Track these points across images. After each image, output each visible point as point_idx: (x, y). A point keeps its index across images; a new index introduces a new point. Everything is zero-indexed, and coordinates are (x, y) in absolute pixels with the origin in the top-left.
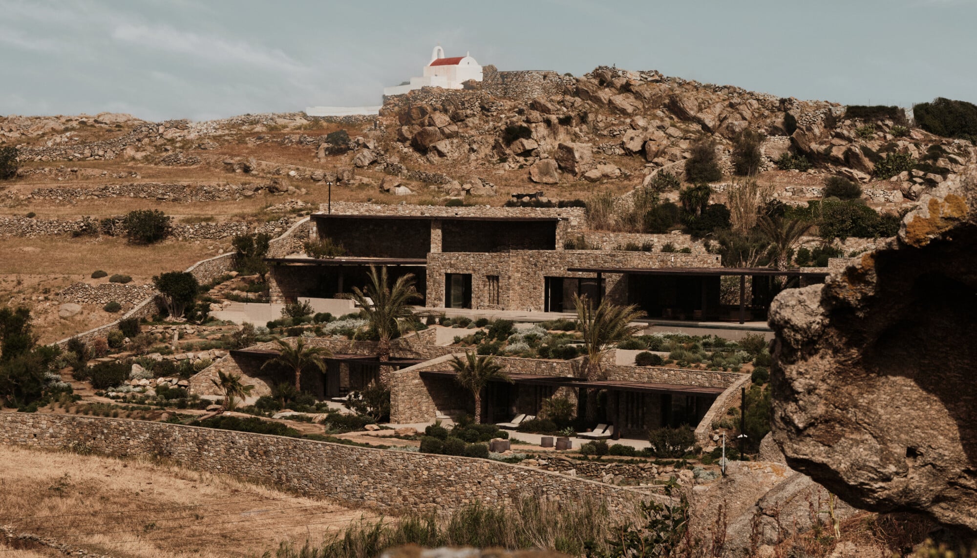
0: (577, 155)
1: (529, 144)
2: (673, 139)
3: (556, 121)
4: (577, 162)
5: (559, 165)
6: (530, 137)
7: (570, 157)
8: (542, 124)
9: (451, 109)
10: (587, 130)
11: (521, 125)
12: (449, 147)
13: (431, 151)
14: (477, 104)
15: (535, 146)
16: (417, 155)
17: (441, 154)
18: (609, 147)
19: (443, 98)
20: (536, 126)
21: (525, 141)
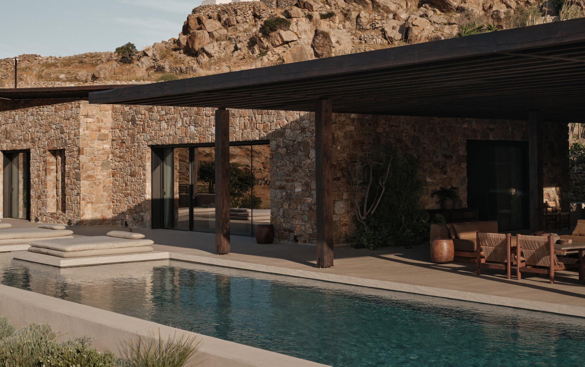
0: (333, 40)
1: (286, 35)
2: (437, 26)
3: (318, 17)
4: (333, 47)
5: (315, 51)
6: (289, 29)
7: (326, 42)
8: (304, 19)
9: (224, 17)
10: (350, 26)
11: (279, 17)
12: (216, 48)
13: (200, 53)
14: (249, 12)
15: (295, 38)
16: (189, 58)
17: (210, 55)
18: (371, 37)
19: (219, 9)
20: (298, 21)
21: (282, 33)
